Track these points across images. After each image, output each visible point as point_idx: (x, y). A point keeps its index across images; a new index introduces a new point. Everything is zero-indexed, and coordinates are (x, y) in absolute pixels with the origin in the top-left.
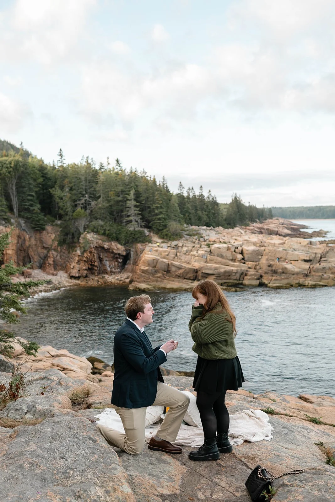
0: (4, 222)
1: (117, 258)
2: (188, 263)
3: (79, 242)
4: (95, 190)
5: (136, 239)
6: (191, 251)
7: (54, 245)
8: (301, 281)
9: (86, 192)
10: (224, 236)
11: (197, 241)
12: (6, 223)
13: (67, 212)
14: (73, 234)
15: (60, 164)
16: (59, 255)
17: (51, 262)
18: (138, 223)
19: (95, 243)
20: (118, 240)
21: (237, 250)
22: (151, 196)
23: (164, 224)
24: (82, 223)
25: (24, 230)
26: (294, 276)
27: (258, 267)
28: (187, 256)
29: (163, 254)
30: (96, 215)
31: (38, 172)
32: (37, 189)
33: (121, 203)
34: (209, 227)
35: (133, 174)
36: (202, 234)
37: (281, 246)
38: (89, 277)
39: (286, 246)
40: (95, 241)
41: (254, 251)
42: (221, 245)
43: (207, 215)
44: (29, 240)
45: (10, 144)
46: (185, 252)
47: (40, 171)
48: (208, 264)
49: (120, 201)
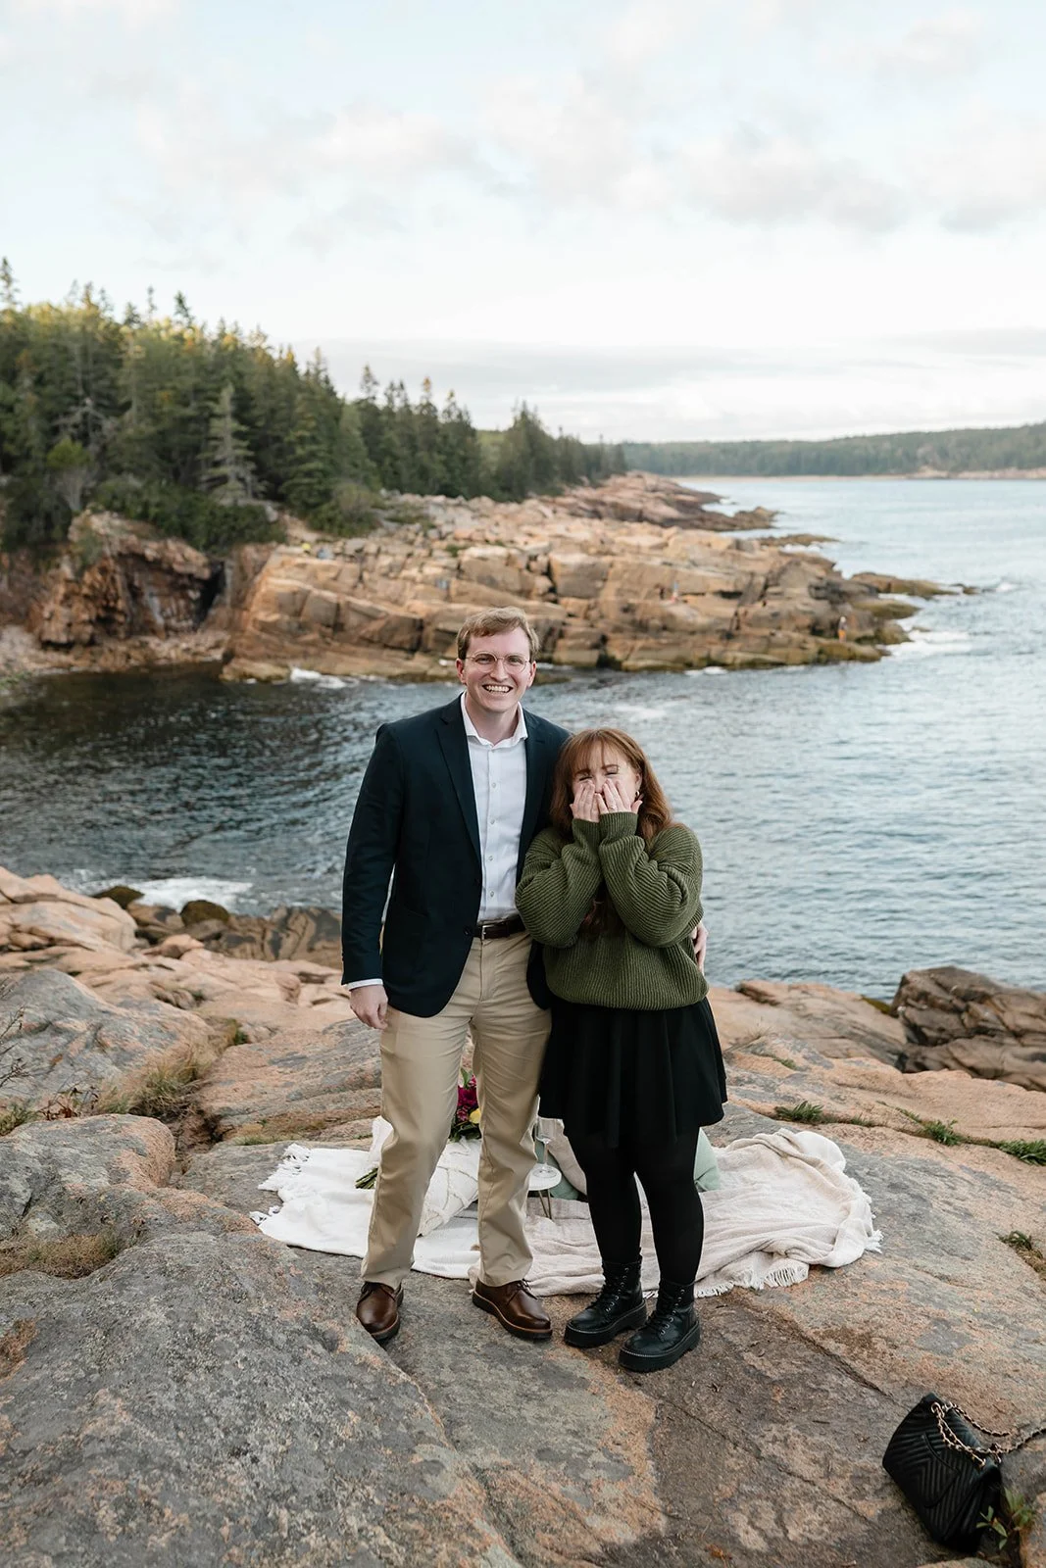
1: (184, 588)
2: (396, 602)
3: (66, 540)
4: (113, 386)
5: (241, 533)
6: (403, 566)
8: (715, 651)
9: (84, 389)
10: (497, 524)
11: (419, 539)
13: (30, 449)
14: (48, 517)
15: (3, 306)
16: (8, 578)
18: (245, 484)
19: (117, 542)
20: (186, 534)
21: (533, 564)
22: (283, 404)
23: (321, 488)
24: (75, 483)
26: (695, 638)
27: (594, 614)
28: (393, 583)
29: (323, 577)
30: (117, 460)
33: (193, 426)
34: (454, 496)
35: (226, 341)
36: (434, 518)
37: (658, 552)
38: (99, 645)
39: (670, 554)
40: (117, 536)
41: (581, 567)
42: (490, 551)
43: (445, 463)
46: (384, 570)
48: (454, 606)
49: (190, 419)
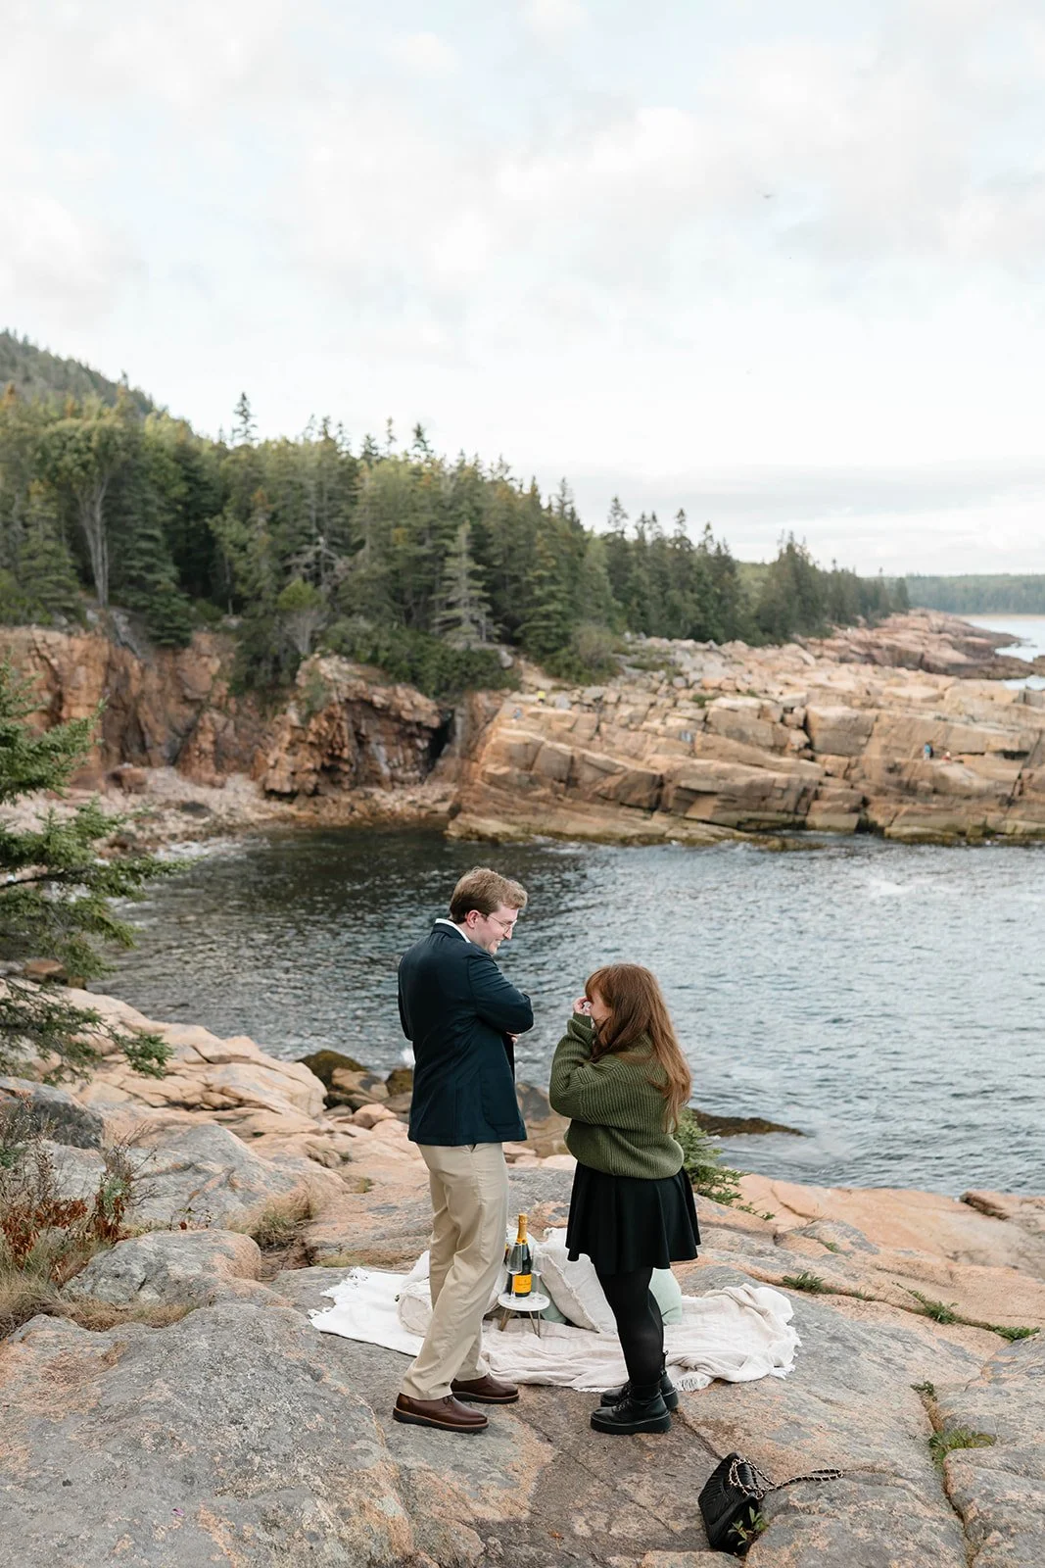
0: (64, 621)
1: (412, 736)
2: (635, 756)
3: (293, 685)
4: (346, 524)
5: (473, 680)
6: (645, 717)
7: (218, 694)
8: (993, 818)
9: (318, 527)
10: (750, 672)
11: (664, 688)
12: (71, 622)
13: (261, 589)
14: (277, 660)
15: (239, 442)
16: (232, 723)
17: (207, 746)
18: (480, 628)
19: (345, 688)
20: (415, 679)
21: (788, 717)
22: (522, 542)
23: (560, 631)
24: (304, 625)
25: (125, 644)
26: (970, 803)
28: (633, 734)
29: (558, 727)
30: (349, 601)
31: (172, 465)
32: (168, 518)
33: (427, 565)
34: (704, 640)
35: (466, 474)
36: (681, 665)
37: (932, 705)
38: (323, 795)
39: (946, 708)
40: (346, 682)
41: (843, 721)
42: (740, 702)
43: (698, 603)
44: (139, 675)
45: (87, 371)
46: (624, 721)
47: (177, 460)
48: (697, 762)
49: (425, 558)
